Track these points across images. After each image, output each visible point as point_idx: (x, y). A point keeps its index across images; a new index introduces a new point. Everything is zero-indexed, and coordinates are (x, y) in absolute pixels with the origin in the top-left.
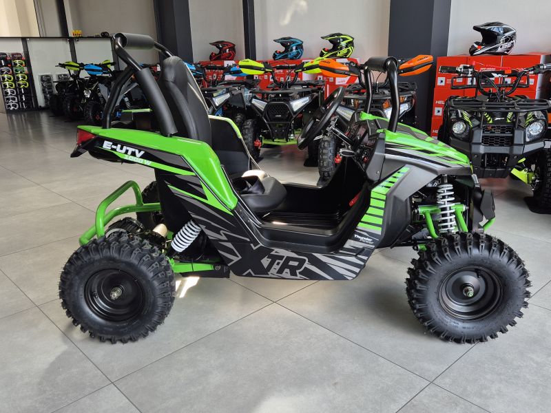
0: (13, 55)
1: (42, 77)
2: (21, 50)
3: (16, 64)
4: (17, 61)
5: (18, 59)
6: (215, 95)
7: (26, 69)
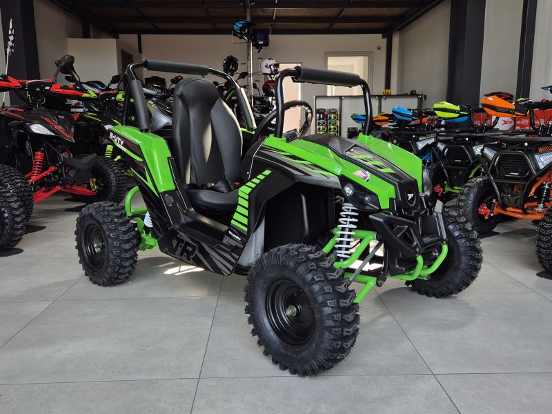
0: (330, 110)
1: (349, 129)
2: (337, 107)
3: (330, 118)
4: (332, 116)
5: (333, 113)
6: (420, 139)
7: (338, 122)
